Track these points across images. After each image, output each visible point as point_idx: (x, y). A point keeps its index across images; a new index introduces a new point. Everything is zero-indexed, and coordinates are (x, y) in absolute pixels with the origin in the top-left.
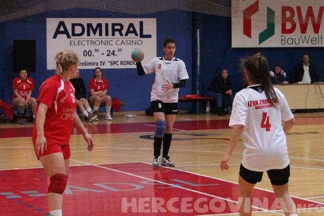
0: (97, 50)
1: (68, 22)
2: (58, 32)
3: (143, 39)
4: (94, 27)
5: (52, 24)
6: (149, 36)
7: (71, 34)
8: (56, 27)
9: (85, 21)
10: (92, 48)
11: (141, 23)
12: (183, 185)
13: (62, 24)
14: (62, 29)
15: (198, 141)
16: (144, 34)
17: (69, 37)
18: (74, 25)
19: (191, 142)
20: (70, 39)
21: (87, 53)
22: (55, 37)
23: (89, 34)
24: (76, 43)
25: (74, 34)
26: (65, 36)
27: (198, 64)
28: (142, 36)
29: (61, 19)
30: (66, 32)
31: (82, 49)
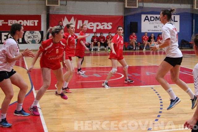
0: (159, 26)
1: (149, 16)
2: (145, 19)
3: (175, 22)
4: (158, 18)
5: (143, 17)
6: (177, 21)
7: (150, 20)
9: (155, 16)
10: (157, 25)
11: (174, 17)
12: (187, 73)
13: (147, 16)
15: (193, 58)
16: (175, 20)
17: (149, 21)
18: (151, 17)
19: (190, 58)
21: (155, 27)
22: (144, 21)
23: (156, 20)
24: (152, 23)
25: (151, 20)
26: (148, 21)
27: (194, 31)
28: (174, 21)
29: (147, 15)
30: (148, 19)
31: (153, 25)
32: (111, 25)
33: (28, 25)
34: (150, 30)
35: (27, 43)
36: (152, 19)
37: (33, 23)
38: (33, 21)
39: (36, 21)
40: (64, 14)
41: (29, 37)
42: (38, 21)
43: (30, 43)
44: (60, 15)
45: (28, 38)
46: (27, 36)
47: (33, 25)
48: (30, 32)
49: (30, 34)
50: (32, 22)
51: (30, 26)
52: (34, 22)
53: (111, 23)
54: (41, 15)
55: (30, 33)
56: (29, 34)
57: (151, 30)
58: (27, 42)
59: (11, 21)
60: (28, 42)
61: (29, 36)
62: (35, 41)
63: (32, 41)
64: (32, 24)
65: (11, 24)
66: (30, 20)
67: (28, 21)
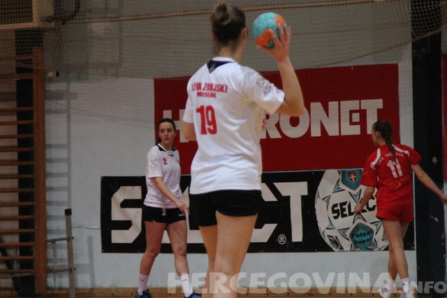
33: (332, 131)
35: (329, 249)
37: (356, 117)
38: (354, 104)
39: (373, 106)
41: (339, 211)
42: (379, 103)
43: (346, 244)
45: (332, 215)
46: (327, 199)
47: (356, 130)
48: (343, 172)
49: (342, 186)
50: (351, 112)
51: (340, 139)
52: (363, 114)
54: (395, 67)
55: (344, 182)
56: (338, 190)
58: (327, 241)
60: (336, 242)
61: (337, 198)
62: (371, 232)
63: (352, 235)
64: (352, 123)
66: (340, 98)
67: (333, 105)
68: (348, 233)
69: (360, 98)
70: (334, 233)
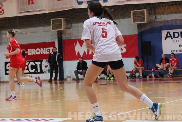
1: (172, 32)
2: (167, 37)
5: (164, 33)
7: (173, 37)
8: (166, 34)
9: (179, 31)
13: (168, 33)
14: (169, 35)
17: (172, 39)
18: (174, 33)
20: (172, 40)
21: (181, 46)
22: (166, 39)
24: (176, 41)
25: (174, 37)
26: (170, 38)
29: (168, 31)
30: (170, 36)
31: (178, 44)
32: (125, 47)
33: (44, 53)
34: (174, 51)
35: (44, 73)
36: (176, 35)
37: (48, 51)
38: (48, 48)
40: (76, 38)
42: (52, 48)
44: (72, 39)
45: (45, 67)
46: (44, 65)
47: (48, 53)
49: (46, 62)
50: (48, 50)
51: (46, 54)
52: (50, 50)
53: (125, 45)
54: (55, 42)
56: (46, 63)
57: (176, 51)
58: (44, 72)
59: (30, 50)
60: (45, 72)
61: (45, 64)
63: (48, 71)
64: (48, 52)
65: (30, 53)
66: (45, 47)
67: (44, 49)
68: (47, 70)
69: (49, 47)
70: (45, 70)
